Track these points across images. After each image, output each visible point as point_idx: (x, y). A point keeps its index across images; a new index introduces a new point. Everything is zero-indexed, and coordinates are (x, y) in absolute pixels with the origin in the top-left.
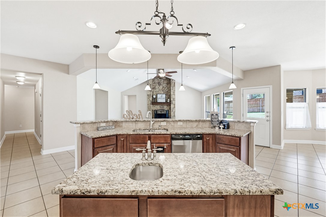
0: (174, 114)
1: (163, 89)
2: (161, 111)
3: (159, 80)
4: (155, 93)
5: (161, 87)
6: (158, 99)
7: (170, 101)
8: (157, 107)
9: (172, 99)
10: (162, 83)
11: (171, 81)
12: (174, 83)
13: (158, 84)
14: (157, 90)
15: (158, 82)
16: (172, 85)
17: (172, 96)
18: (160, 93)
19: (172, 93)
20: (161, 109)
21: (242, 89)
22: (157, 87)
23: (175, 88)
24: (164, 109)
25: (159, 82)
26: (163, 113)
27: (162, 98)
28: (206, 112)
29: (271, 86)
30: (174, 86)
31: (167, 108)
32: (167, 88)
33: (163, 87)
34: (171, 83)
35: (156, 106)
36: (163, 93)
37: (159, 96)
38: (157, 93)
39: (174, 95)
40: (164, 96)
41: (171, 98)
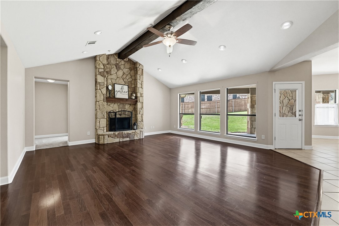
0: (141, 118)
1: (124, 76)
2: (120, 113)
3: (118, 59)
4: (110, 81)
5: (120, 73)
6: (116, 93)
7: (136, 97)
8: (115, 107)
9: (139, 95)
10: (122, 67)
11: (138, 66)
12: (141, 70)
13: (114, 67)
14: (114, 76)
15: (115, 63)
16: (139, 72)
17: (139, 91)
18: (120, 82)
19: (139, 85)
20: (120, 110)
21: (274, 83)
22: (114, 71)
23: (143, 77)
24: (125, 110)
25: (117, 64)
26: (123, 116)
27: (122, 92)
28: (180, 114)
29: (303, 82)
30: (142, 74)
31: (130, 109)
32: (129, 76)
33: (124, 73)
34: (138, 69)
35: (112, 105)
36: (123, 83)
37: (117, 87)
38: (114, 82)
39: (141, 89)
40: (126, 88)
41: (138, 93)
